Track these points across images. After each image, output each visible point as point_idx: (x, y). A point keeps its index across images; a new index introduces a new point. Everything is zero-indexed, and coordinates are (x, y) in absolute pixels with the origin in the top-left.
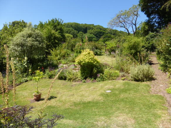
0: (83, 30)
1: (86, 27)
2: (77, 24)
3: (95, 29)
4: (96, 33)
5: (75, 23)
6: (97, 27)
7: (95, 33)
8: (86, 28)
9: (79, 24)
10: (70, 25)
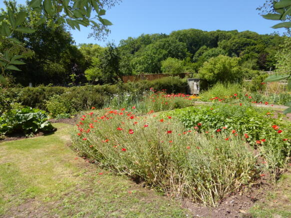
0: (209, 42)
1: (215, 35)
2: (197, 30)
3: (234, 39)
4: (236, 45)
5: (194, 31)
6: (240, 34)
7: (234, 45)
8: (217, 37)
9: (202, 32)
10: (182, 34)
